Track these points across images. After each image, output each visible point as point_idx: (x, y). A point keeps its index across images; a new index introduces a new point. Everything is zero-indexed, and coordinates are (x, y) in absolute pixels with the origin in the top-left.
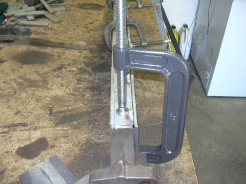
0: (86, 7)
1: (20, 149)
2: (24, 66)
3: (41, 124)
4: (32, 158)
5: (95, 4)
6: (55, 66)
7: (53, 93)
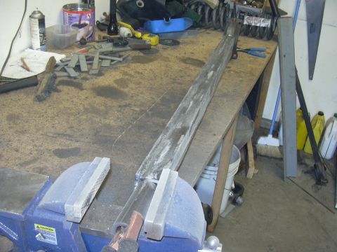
0: (189, 62)
1: (58, 149)
2: (98, 97)
3: (83, 139)
4: (62, 157)
5: (200, 61)
6: (123, 103)
7: (107, 121)
